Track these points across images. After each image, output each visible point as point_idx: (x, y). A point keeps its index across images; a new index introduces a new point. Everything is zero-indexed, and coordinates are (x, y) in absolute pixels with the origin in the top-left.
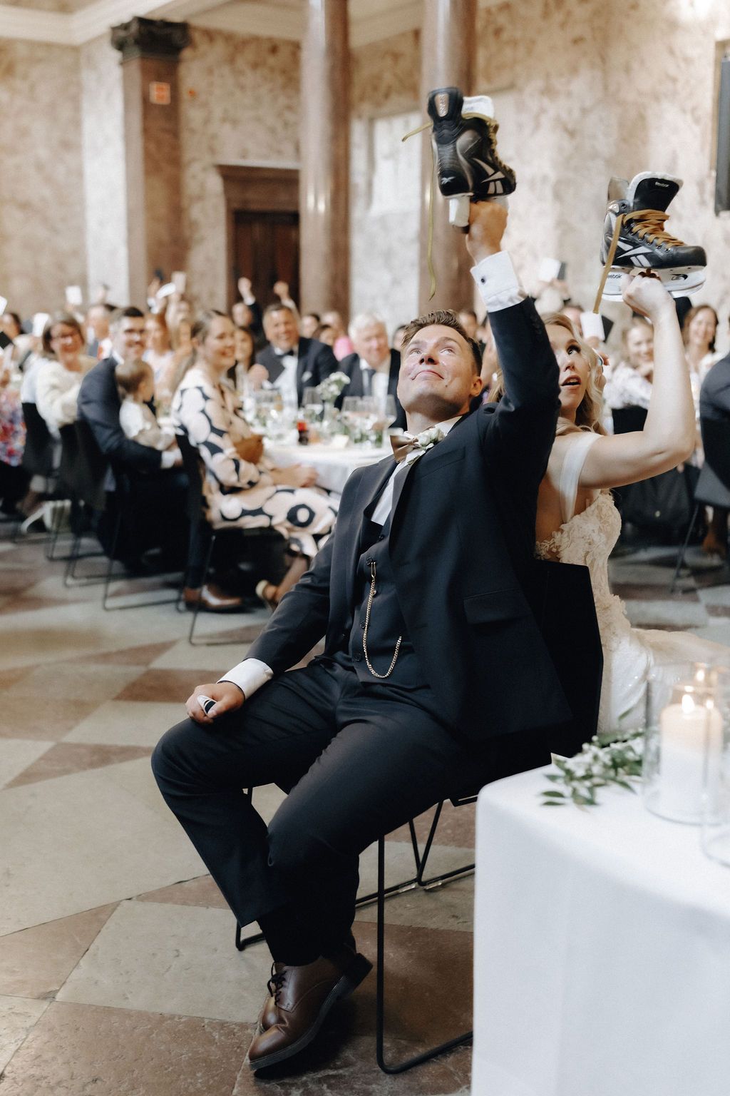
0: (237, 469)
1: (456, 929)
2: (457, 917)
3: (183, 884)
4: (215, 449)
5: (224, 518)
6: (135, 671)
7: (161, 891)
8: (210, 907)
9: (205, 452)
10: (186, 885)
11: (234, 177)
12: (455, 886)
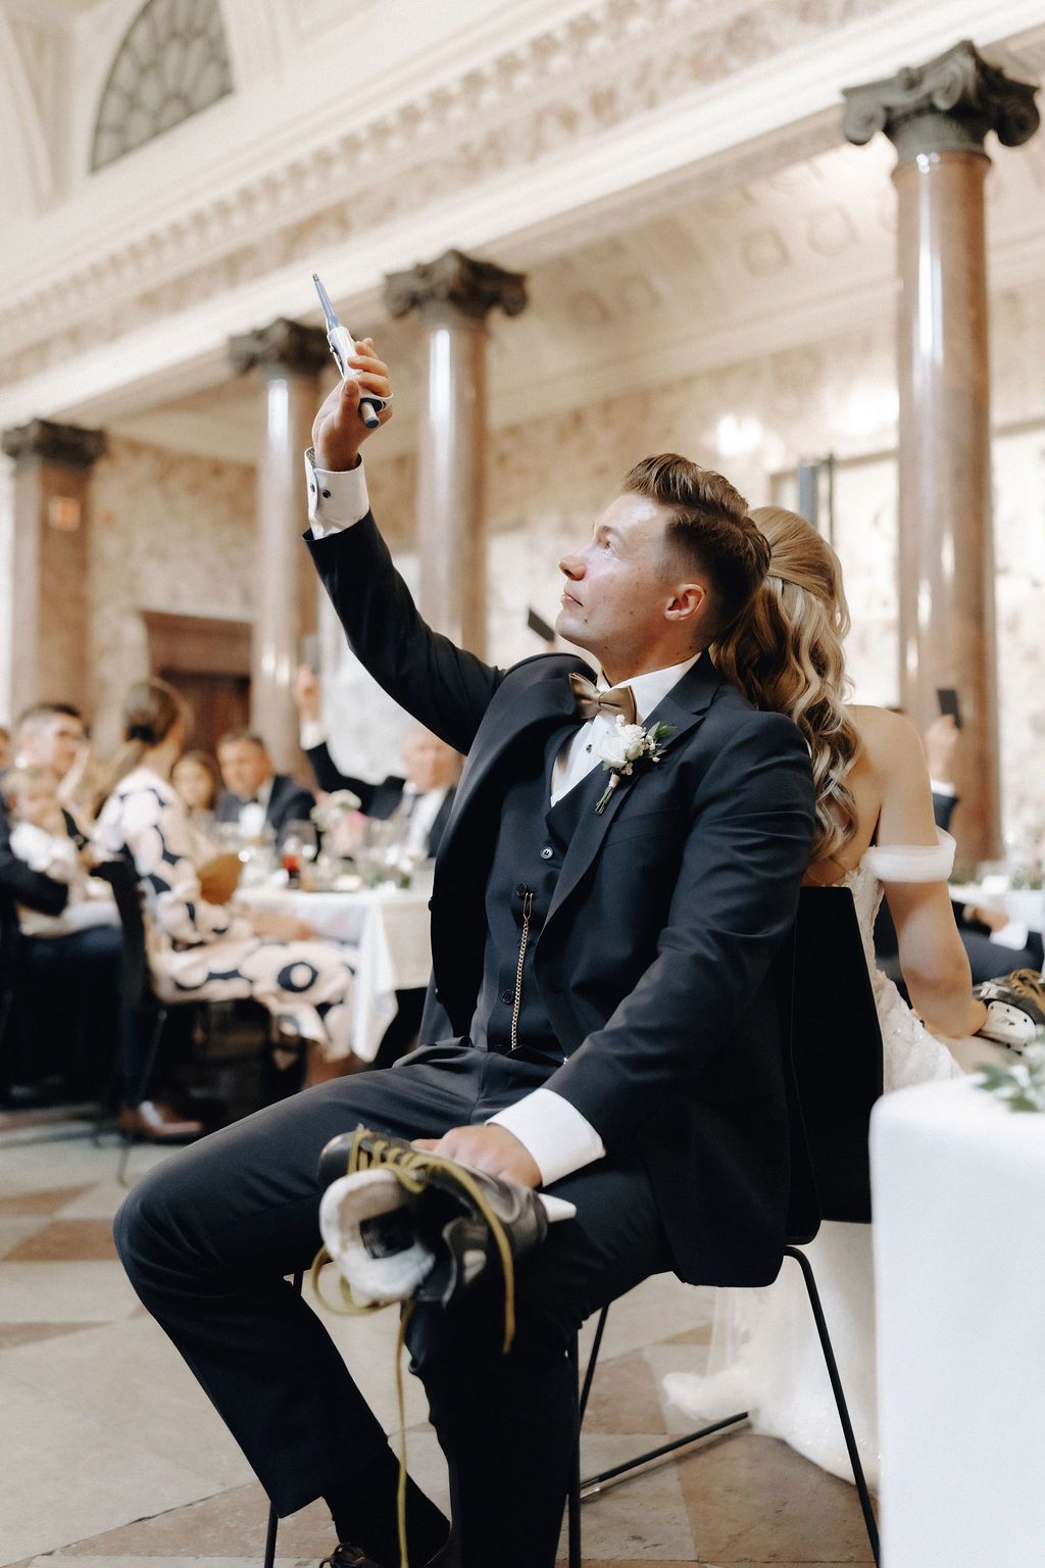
0: (192, 915)
1: (644, 1557)
2: (640, 1538)
3: (146, 1522)
4: (161, 886)
5: (180, 987)
6: (31, 1223)
7: (108, 1536)
8: (200, 1556)
9: (146, 886)
10: (151, 1523)
11: (160, 625)
12: (622, 1491)
